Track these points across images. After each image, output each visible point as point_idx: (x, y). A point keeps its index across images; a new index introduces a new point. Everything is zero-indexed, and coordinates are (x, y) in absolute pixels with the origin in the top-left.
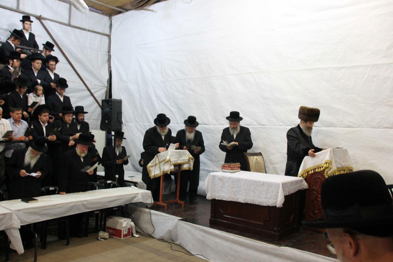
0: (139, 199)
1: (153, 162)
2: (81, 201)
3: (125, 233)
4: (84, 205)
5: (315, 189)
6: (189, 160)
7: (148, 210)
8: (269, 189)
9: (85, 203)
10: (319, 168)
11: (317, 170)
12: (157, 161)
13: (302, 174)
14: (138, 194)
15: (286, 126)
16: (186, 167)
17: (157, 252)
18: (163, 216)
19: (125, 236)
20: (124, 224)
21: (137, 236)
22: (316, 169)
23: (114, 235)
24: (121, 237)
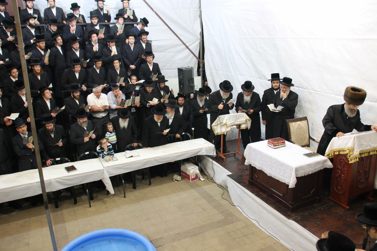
0: (203, 153)
1: (216, 122)
2: (153, 158)
3: (193, 177)
4: (156, 160)
5: (340, 168)
6: (246, 121)
7: (211, 160)
8: (286, 170)
9: (157, 159)
10: (343, 152)
11: (341, 153)
12: (219, 123)
13: (328, 154)
14: (203, 148)
15: (335, 95)
16: (243, 127)
17: (209, 198)
18: (220, 168)
19: (193, 179)
20: (192, 172)
21: (202, 179)
22: (340, 151)
23: (185, 177)
24: (190, 180)
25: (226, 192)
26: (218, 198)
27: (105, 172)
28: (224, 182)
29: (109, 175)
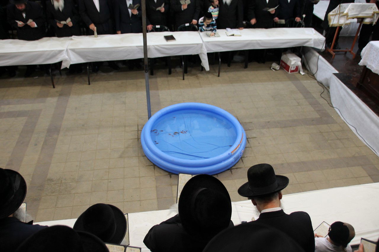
0: (310, 44)
1: (335, 11)
2: (256, 40)
3: (292, 69)
4: (258, 44)
6: (373, 14)
7: (317, 54)
9: (259, 42)
12: (338, 12)
14: (311, 39)
16: (367, 21)
19: (292, 71)
20: (293, 63)
21: (302, 73)
23: (285, 68)
24: (288, 72)
25: (326, 91)
26: (316, 95)
27: (204, 47)
28: (327, 80)
29: (207, 50)
